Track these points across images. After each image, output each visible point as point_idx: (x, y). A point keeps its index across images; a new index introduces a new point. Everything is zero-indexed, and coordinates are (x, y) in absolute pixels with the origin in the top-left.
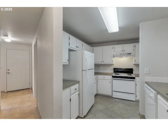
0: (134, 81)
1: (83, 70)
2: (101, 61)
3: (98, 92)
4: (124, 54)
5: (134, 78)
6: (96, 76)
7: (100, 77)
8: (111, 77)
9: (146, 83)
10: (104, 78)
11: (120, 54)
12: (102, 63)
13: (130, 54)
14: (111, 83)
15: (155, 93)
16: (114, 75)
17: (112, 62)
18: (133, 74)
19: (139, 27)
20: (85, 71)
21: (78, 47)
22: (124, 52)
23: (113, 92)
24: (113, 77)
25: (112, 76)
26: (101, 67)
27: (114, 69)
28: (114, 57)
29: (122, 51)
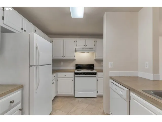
0: (96, 76)
1: (32, 66)
2: (62, 56)
3: (58, 94)
4: (86, 49)
5: (95, 74)
6: (55, 75)
7: (60, 74)
8: (72, 74)
9: (111, 78)
10: (65, 75)
11: (83, 49)
12: (63, 58)
13: (91, 49)
14: (73, 81)
15: (127, 90)
16: (76, 71)
17: (74, 58)
18: (93, 69)
19: (103, 18)
20: (35, 67)
21: (25, 31)
22: (86, 46)
23: (75, 91)
24: (76, 74)
25: (74, 73)
26: (62, 64)
27: (76, 65)
28: (76, 51)
29: (84, 45)
